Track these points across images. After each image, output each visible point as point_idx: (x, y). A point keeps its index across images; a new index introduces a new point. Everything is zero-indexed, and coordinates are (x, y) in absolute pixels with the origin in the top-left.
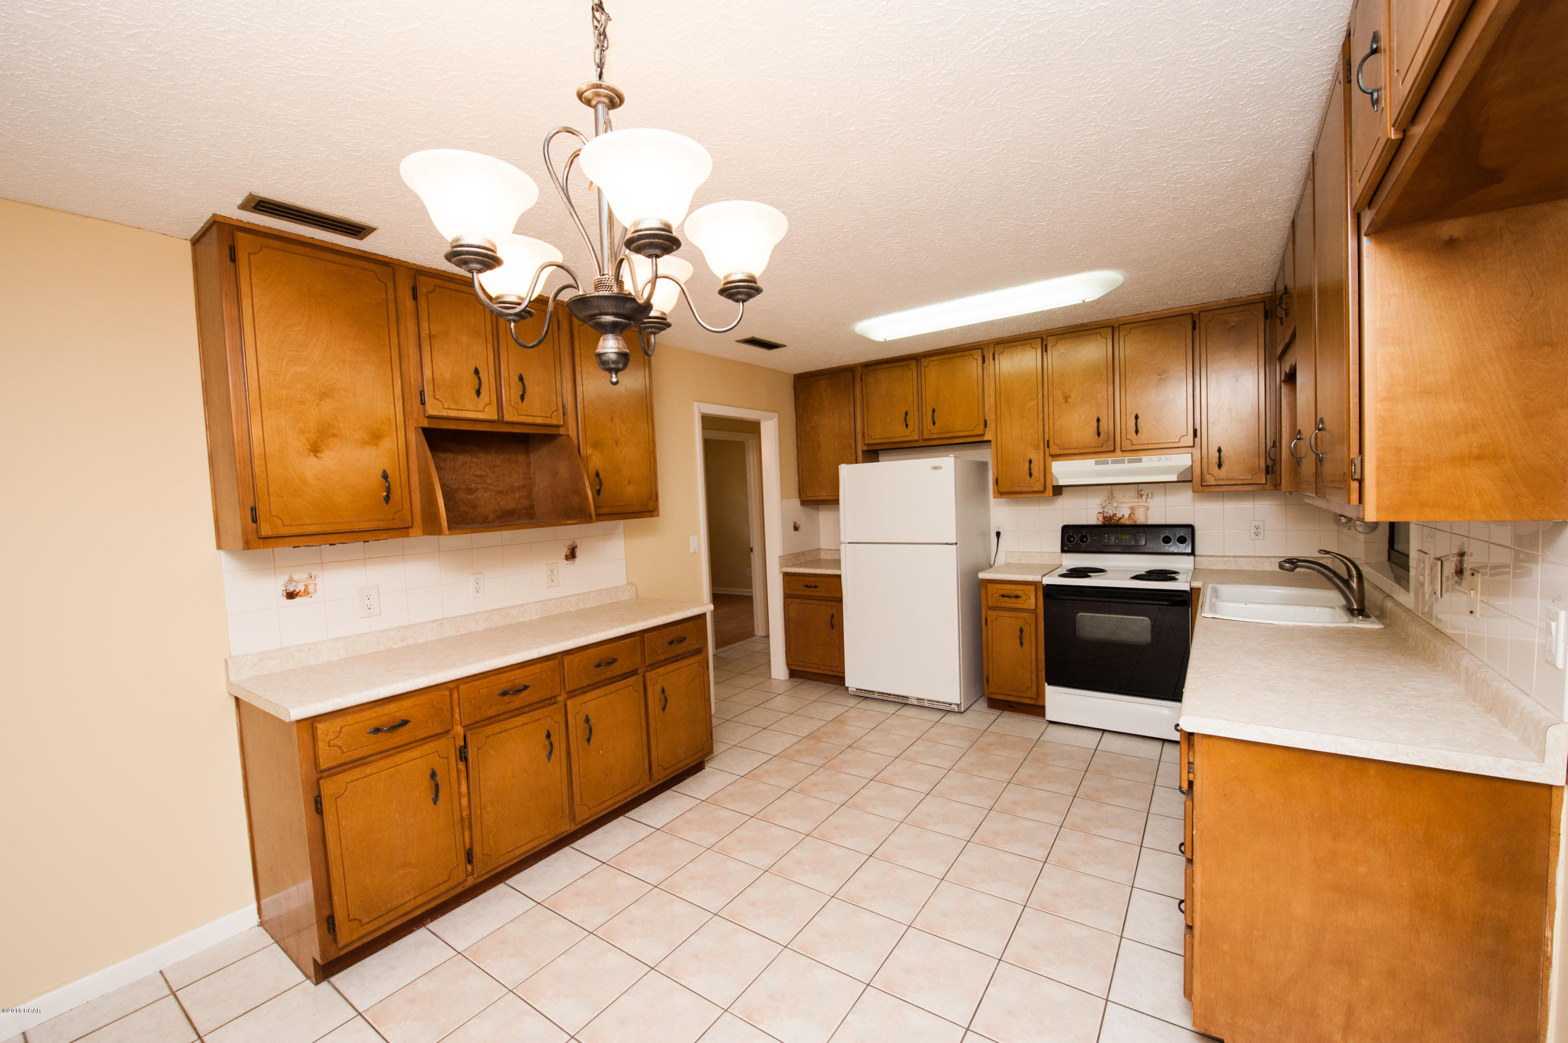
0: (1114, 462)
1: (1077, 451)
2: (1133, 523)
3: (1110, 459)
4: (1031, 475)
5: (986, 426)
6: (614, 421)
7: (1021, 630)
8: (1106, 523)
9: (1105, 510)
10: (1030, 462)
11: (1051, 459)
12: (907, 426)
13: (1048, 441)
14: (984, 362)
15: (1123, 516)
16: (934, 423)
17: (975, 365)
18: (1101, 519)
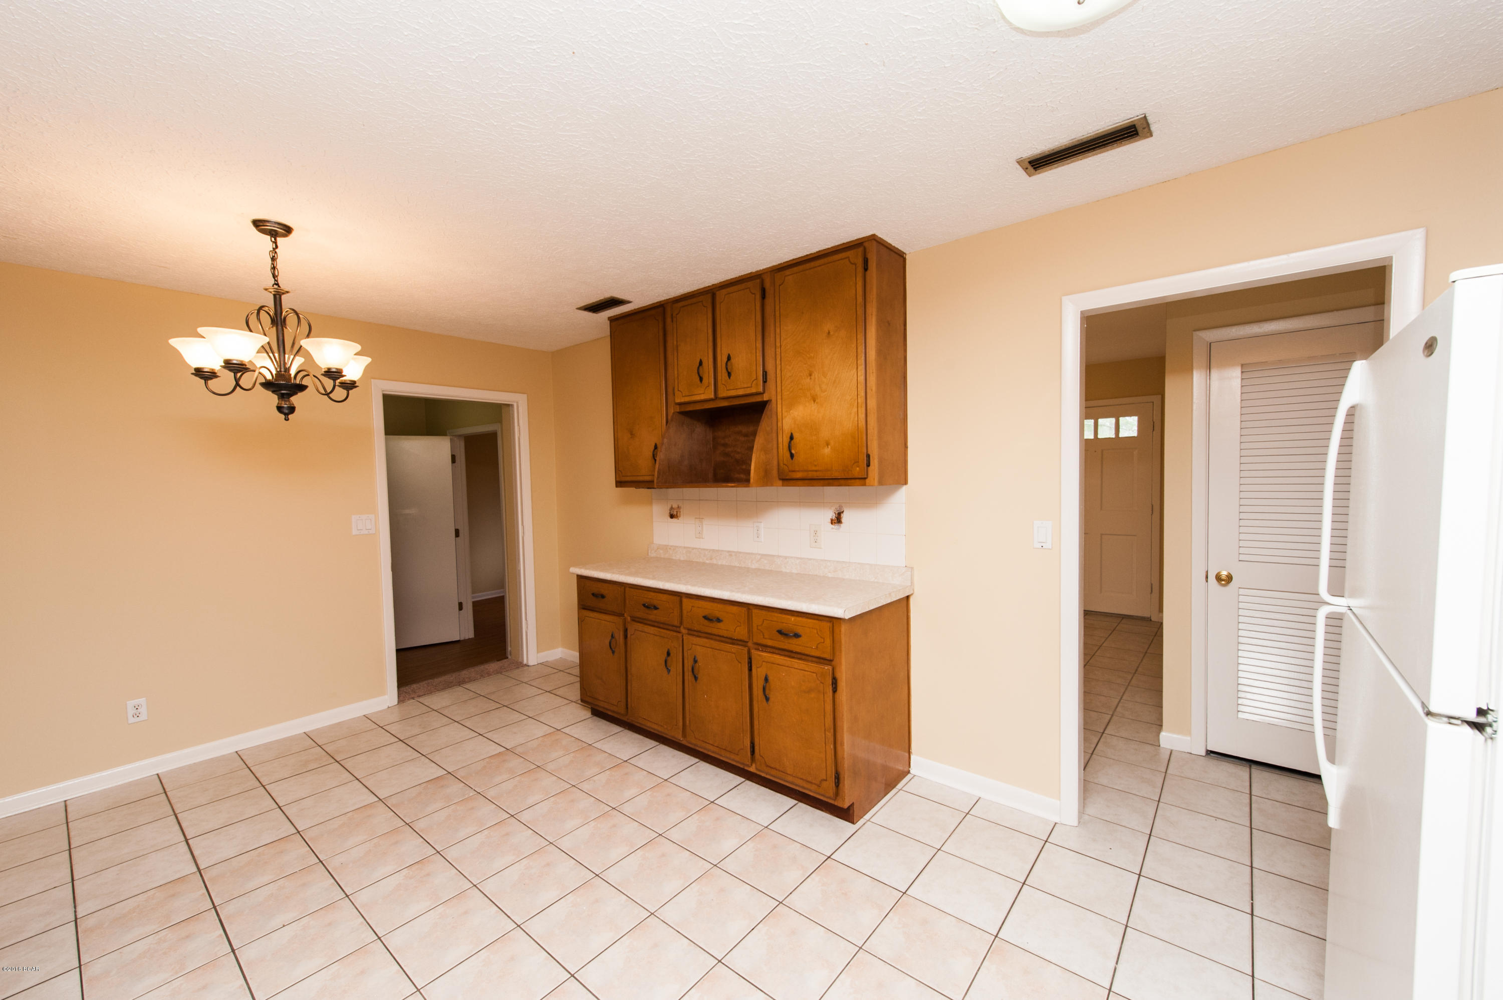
6: (812, 377)
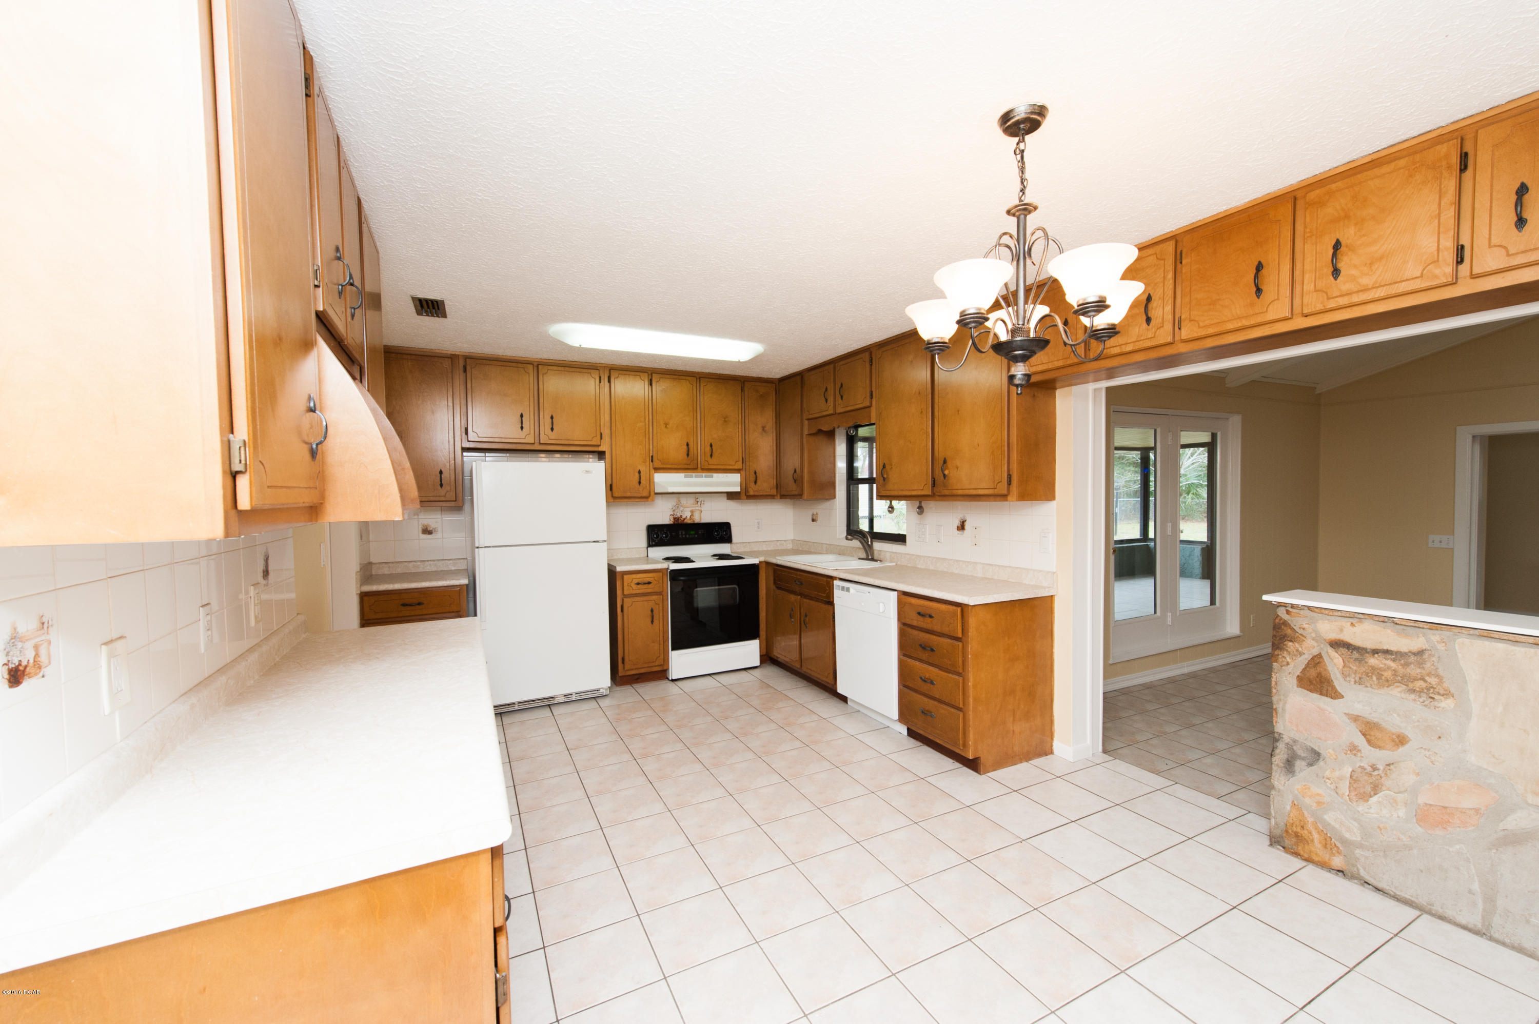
0: (696, 477)
1: (673, 467)
2: (693, 522)
3: (694, 474)
4: (640, 483)
5: (601, 438)
7: (652, 611)
8: (676, 522)
9: (675, 513)
10: (639, 472)
11: (654, 471)
12: (522, 428)
13: (652, 457)
14: (600, 382)
15: (686, 517)
16: (552, 429)
17: (593, 383)
18: (672, 520)
